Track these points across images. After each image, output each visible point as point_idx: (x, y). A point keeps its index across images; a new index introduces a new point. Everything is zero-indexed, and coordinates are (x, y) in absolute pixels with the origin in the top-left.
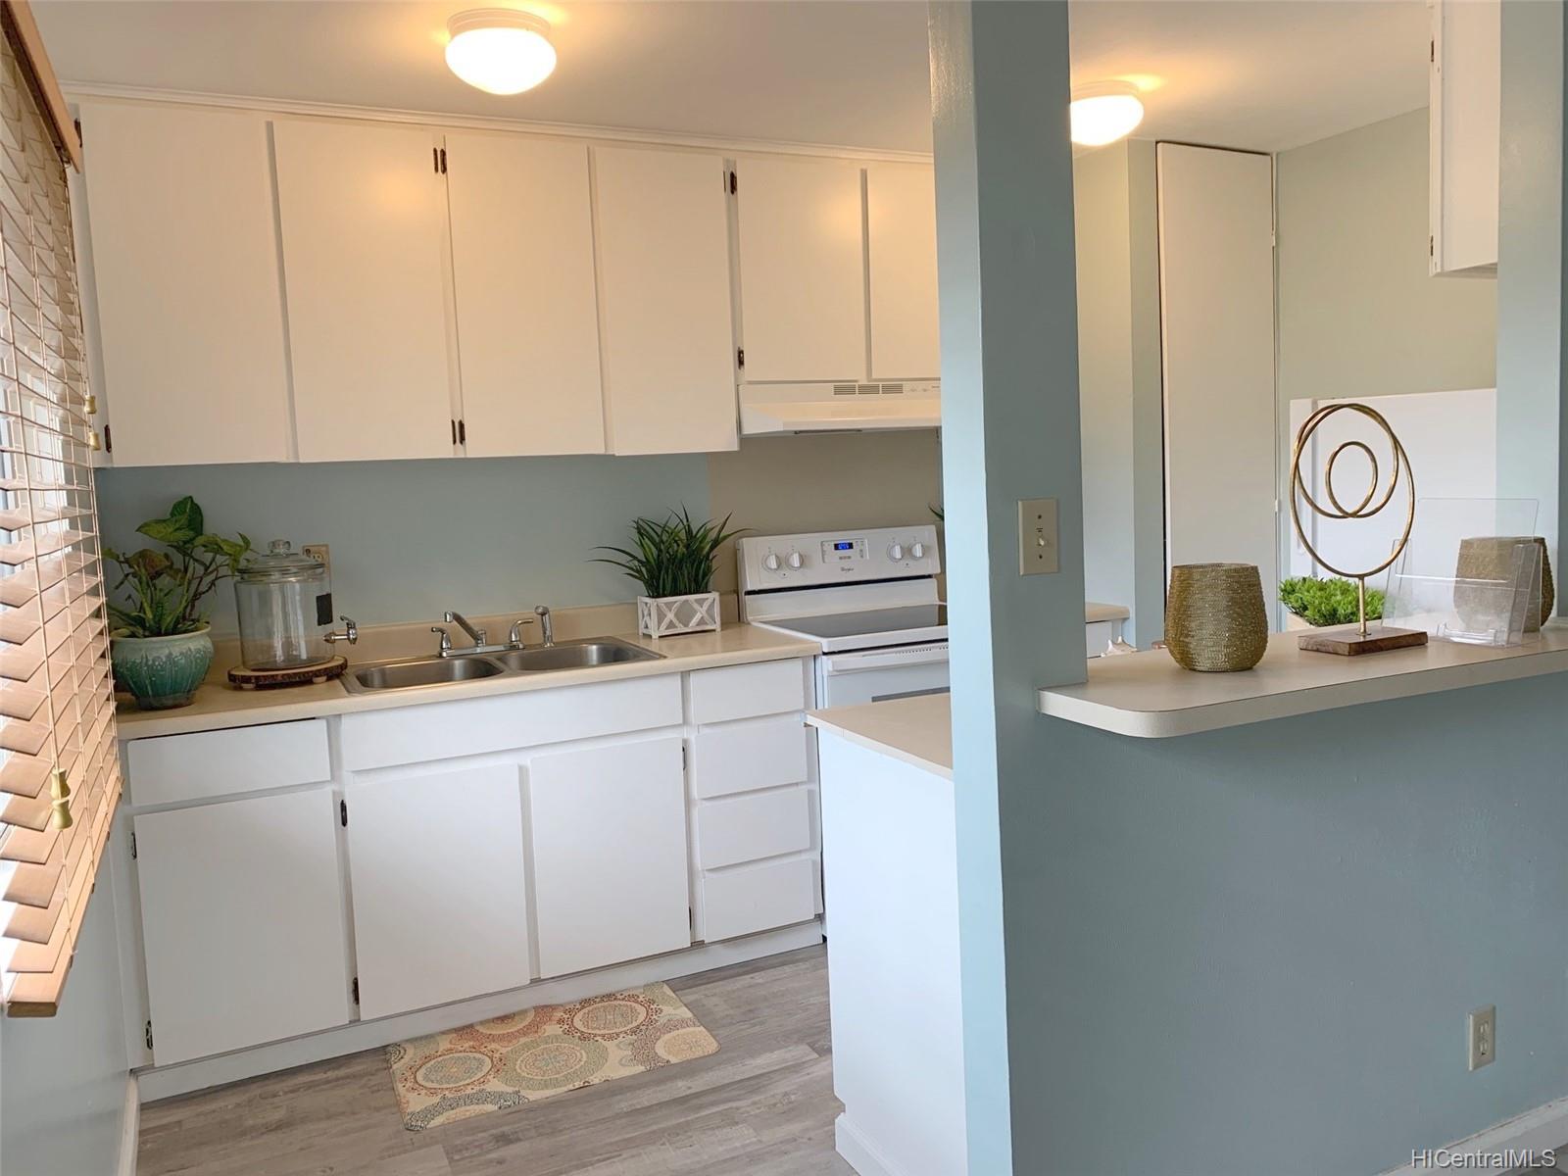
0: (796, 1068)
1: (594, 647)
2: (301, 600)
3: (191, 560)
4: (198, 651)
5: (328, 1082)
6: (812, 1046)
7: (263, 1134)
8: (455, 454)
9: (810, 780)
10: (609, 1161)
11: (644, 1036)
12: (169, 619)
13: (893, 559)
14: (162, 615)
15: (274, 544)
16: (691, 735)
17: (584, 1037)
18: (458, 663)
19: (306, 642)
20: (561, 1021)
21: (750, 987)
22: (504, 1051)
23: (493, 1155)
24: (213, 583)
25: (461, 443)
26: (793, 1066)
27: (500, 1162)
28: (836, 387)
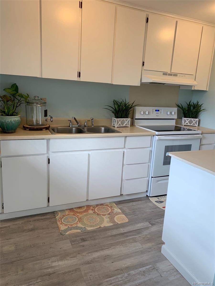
0: (147, 228)
1: (103, 128)
2: (41, 111)
3: (15, 99)
4: (18, 120)
5: (42, 219)
6: (149, 222)
7: (28, 231)
8: (78, 80)
9: (149, 162)
10: (108, 249)
11: (112, 216)
12: (11, 112)
13: (168, 115)
14: (9, 111)
15: (35, 97)
16: (125, 151)
17: (98, 214)
18: (74, 128)
19: (41, 120)
20: (92, 210)
21: (133, 205)
22: (80, 216)
23: (81, 244)
24: (20, 104)
25: (79, 77)
26: (146, 227)
27: (83, 246)
28: (163, 73)
